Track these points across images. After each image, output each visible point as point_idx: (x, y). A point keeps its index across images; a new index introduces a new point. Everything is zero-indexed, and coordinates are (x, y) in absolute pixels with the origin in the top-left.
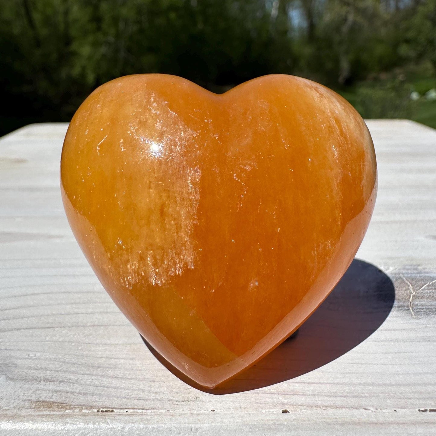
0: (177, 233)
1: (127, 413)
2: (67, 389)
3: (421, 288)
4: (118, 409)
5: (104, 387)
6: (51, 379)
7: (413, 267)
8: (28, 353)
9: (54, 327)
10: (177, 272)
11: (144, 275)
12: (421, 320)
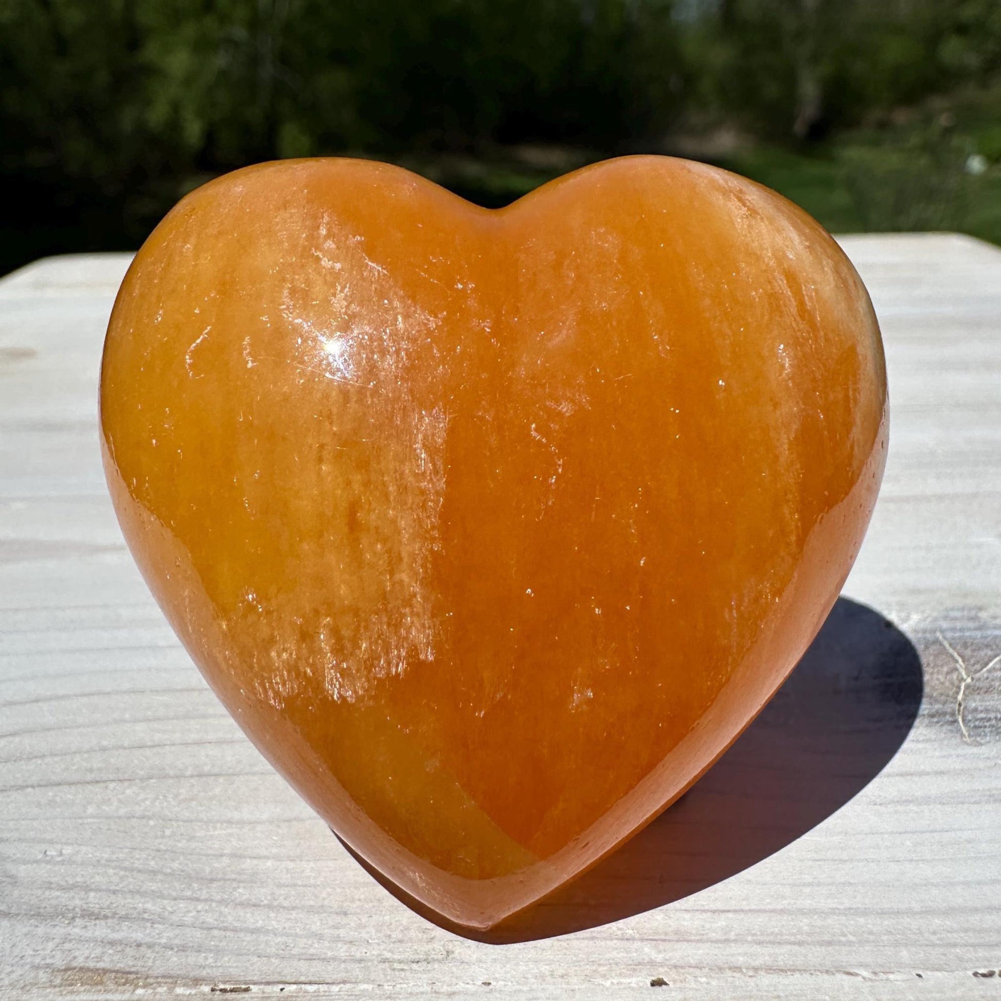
0: (392, 573)
1: (282, 994)
2: (139, 936)
3: (984, 667)
4: (261, 983)
5: (225, 929)
6: (100, 912)
7: (965, 613)
8: (44, 847)
9: (105, 782)
10: (394, 670)
11: (311, 674)
12: (983, 747)
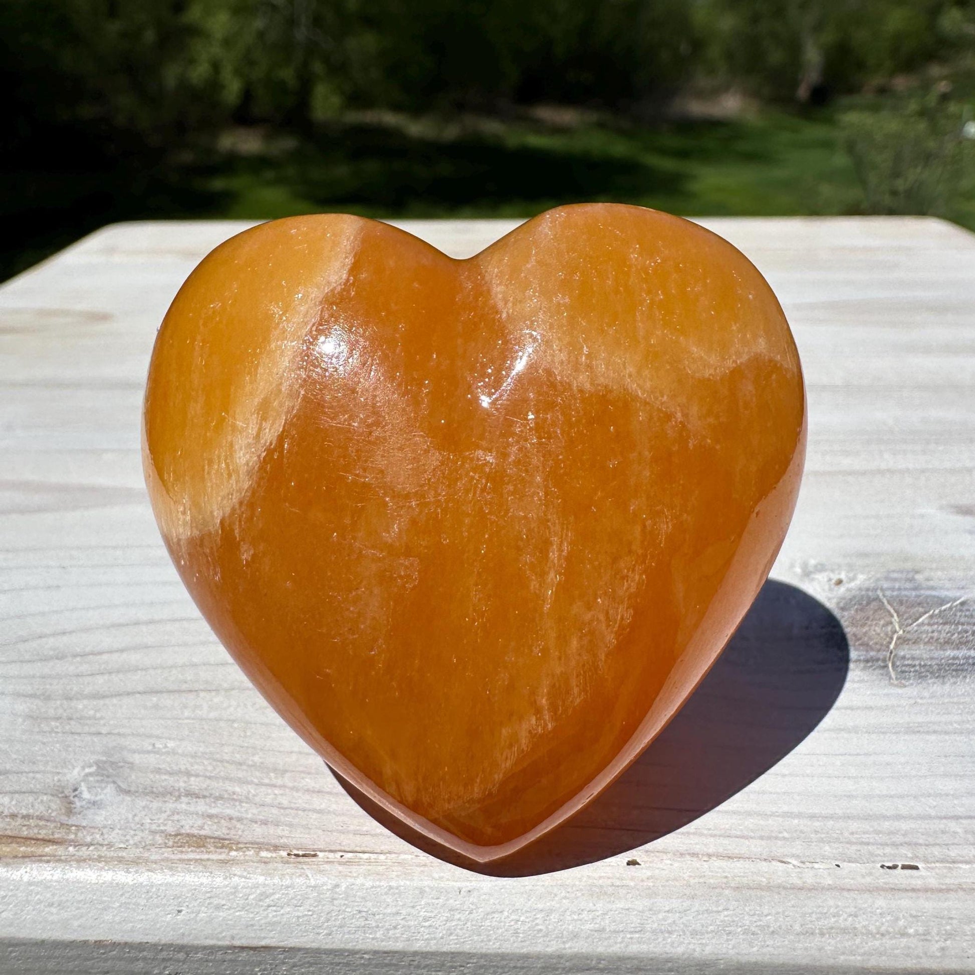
1: (342, 860)
2: (229, 812)
3: (914, 622)
4: (325, 851)
5: (297, 809)
6: (199, 793)
7: (904, 575)
8: (152, 741)
9: (196, 691)
12: (906, 688)
